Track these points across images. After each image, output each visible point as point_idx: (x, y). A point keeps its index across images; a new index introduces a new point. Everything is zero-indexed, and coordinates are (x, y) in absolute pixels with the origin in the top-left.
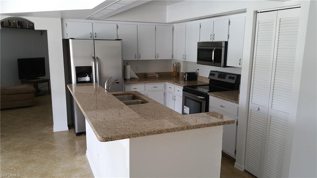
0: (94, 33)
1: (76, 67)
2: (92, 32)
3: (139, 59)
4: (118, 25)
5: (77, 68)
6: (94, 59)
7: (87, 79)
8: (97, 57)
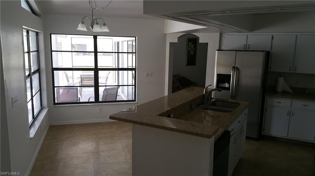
0: (248, 44)
1: (217, 74)
2: (245, 44)
3: (295, 72)
4: (274, 36)
5: (219, 75)
6: (235, 68)
7: (227, 85)
8: (237, 67)
